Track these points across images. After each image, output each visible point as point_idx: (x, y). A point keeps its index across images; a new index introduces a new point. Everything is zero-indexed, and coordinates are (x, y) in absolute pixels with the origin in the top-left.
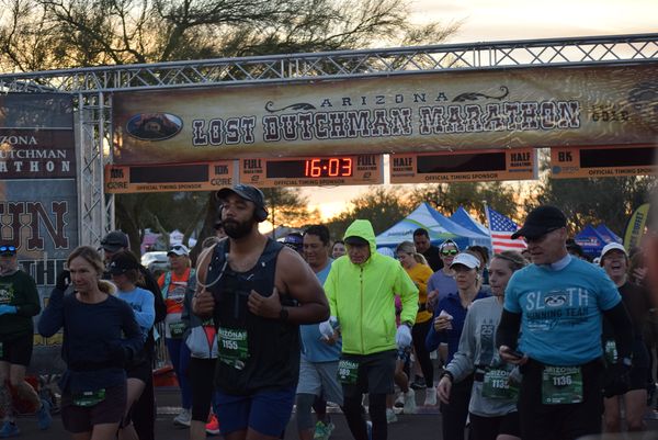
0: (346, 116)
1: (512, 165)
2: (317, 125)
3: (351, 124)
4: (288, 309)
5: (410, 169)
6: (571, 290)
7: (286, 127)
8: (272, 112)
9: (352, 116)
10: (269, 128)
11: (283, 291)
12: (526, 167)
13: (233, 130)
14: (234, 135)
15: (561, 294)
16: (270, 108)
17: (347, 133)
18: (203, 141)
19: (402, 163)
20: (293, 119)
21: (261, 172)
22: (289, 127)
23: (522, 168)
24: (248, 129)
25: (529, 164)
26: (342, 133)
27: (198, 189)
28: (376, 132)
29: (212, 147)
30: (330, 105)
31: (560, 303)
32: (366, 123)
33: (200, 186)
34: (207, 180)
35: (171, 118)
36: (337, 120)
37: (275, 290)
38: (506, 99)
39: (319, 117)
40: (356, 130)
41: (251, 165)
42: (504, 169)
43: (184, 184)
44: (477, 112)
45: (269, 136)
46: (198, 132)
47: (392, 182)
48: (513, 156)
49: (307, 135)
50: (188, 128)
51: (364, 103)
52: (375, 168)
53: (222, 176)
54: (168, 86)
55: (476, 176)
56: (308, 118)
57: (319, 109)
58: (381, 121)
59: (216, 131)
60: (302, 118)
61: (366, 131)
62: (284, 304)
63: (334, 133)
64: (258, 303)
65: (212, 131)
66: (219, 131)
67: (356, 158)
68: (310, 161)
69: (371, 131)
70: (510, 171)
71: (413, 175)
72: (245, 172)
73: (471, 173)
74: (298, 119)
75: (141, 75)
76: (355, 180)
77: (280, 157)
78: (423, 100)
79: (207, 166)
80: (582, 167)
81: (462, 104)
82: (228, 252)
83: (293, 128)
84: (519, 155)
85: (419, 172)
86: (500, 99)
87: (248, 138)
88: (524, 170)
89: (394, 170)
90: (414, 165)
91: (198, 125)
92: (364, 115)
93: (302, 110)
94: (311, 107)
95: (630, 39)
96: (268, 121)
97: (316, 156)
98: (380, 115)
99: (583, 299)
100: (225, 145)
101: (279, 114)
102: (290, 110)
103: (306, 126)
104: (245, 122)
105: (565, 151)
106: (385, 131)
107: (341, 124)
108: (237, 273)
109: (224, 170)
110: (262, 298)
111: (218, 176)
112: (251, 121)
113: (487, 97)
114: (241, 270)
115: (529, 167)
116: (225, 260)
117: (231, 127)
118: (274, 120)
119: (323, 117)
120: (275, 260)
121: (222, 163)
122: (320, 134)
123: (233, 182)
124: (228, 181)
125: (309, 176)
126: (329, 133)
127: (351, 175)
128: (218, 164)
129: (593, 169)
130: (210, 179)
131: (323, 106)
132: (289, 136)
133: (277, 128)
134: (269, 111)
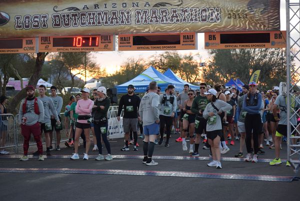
0: (96, 14)
1: (184, 41)
2: (81, 19)
3: (99, 18)
5: (129, 43)
7: (64, 20)
8: (57, 11)
9: (99, 14)
10: (55, 20)
12: (191, 43)
13: (36, 21)
14: (36, 24)
16: (55, 9)
17: (96, 23)
18: (20, 27)
19: (125, 40)
20: (68, 16)
21: (50, 43)
22: (66, 20)
23: (189, 43)
24: (44, 21)
25: (193, 41)
26: (93, 23)
27: (17, 52)
28: (112, 22)
29: (25, 30)
30: (88, 8)
32: (106, 18)
33: (18, 51)
34: (22, 48)
35: (4, 14)
36: (92, 17)
38: (181, 6)
39: (82, 15)
40: (101, 21)
41: (45, 40)
42: (180, 44)
43: (10, 49)
44: (166, 13)
45: (56, 25)
46: (18, 22)
47: (119, 50)
48: (184, 37)
49: (75, 24)
50: (13, 20)
51: (106, 7)
52: (110, 42)
53: (30, 46)
56: (76, 15)
57: (82, 10)
58: (114, 17)
59: (27, 22)
60: (73, 15)
61: (106, 22)
63: (90, 23)
65: (25, 22)
66: (29, 22)
67: (100, 37)
68: (76, 38)
69: (109, 22)
70: (183, 45)
71: (131, 46)
72: (42, 43)
74: (71, 16)
76: (99, 48)
77: (60, 36)
78: (137, 6)
79: (22, 40)
80: (221, 43)
81: (158, 8)
83: (68, 20)
84: (188, 36)
85: (134, 45)
86: (178, 5)
87: (44, 25)
88: (190, 45)
89: (121, 43)
90: (131, 41)
91: (18, 18)
92: (106, 14)
93: (73, 11)
94: (77, 9)
96: (55, 16)
97: (79, 35)
98: (114, 14)
100: (31, 29)
101: (60, 13)
102: (66, 11)
103: (75, 19)
104: (43, 17)
105: (212, 34)
106: (117, 22)
107: (93, 18)
109: (31, 42)
111: (28, 45)
112: (45, 17)
113: (171, 5)
115: (192, 43)
117: (35, 19)
118: (58, 16)
119: (85, 15)
121: (30, 39)
122: (82, 24)
123: (35, 49)
124: (32, 48)
125: (76, 46)
126: (87, 23)
127: (98, 46)
128: (28, 39)
129: (227, 44)
130: (23, 47)
131: (84, 9)
132: (66, 25)
133: (59, 20)
134: (55, 11)
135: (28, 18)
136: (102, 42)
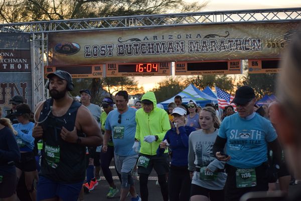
0: (155, 44)
1: (231, 67)
2: (142, 49)
3: (157, 48)
4: (81, 138)
5: (184, 69)
6: (253, 131)
7: (127, 49)
9: (157, 44)
10: (120, 50)
11: (79, 128)
13: (103, 50)
14: (103, 52)
15: (248, 133)
16: (120, 40)
17: (155, 52)
18: (90, 55)
19: (180, 66)
20: (130, 46)
21: (116, 69)
22: (129, 49)
23: (235, 69)
24: (110, 50)
25: (238, 67)
26: (153, 52)
27: (87, 77)
28: (168, 52)
29: (93, 58)
30: (148, 39)
31: (247, 137)
32: (164, 47)
35: (75, 45)
36: (151, 46)
37: (75, 128)
38: (228, 37)
39: (143, 45)
40: (159, 50)
41: (111, 66)
42: (227, 69)
43: (80, 75)
44: (215, 43)
45: (120, 53)
46: (87, 51)
47: (176, 75)
48: (231, 63)
49: (137, 53)
50: (83, 49)
51: (163, 39)
52: (168, 68)
53: (98, 71)
54: (74, 30)
55: (214, 72)
56: (137, 45)
57: (143, 41)
58: (171, 47)
60: (135, 45)
61: (164, 51)
62: (78, 135)
63: (149, 52)
64: (66, 134)
65: (94, 51)
66: (97, 51)
67: (159, 64)
68: (138, 65)
69: (166, 51)
70: (230, 70)
71: (185, 72)
72: (108, 70)
73: (212, 71)
74: (133, 46)
75: (61, 25)
76: (159, 74)
77: (125, 63)
78: (190, 37)
79: (91, 67)
80: (262, 68)
81: (208, 39)
82: (52, 105)
83: (131, 49)
84: (234, 63)
85: (188, 70)
86: (225, 37)
88: (236, 70)
89: (177, 69)
90: (186, 67)
91: (87, 48)
92: (163, 44)
93: (135, 41)
94: (139, 40)
95: (285, 10)
96: (119, 46)
97: (141, 63)
98: (171, 44)
99: (259, 136)
100: (99, 57)
101: (124, 43)
102: (129, 41)
103: (136, 49)
104: (109, 47)
105: (255, 61)
106: (173, 51)
107: (152, 48)
108: (56, 117)
109: (99, 69)
110: (68, 132)
111: (96, 71)
112: (111, 46)
113: (219, 36)
114: (57, 115)
115: (238, 69)
116: (50, 109)
118: (122, 46)
119: (145, 45)
120: (76, 112)
121: (98, 66)
122: (143, 53)
123: (103, 74)
124: (100, 74)
125: (138, 71)
126: (147, 52)
127: (157, 71)
128: (96, 66)
129: (268, 69)
130: (92, 72)
131: (144, 39)
132: (129, 53)
133: (123, 49)
134: (120, 42)
135: (96, 47)
136: (161, 69)
